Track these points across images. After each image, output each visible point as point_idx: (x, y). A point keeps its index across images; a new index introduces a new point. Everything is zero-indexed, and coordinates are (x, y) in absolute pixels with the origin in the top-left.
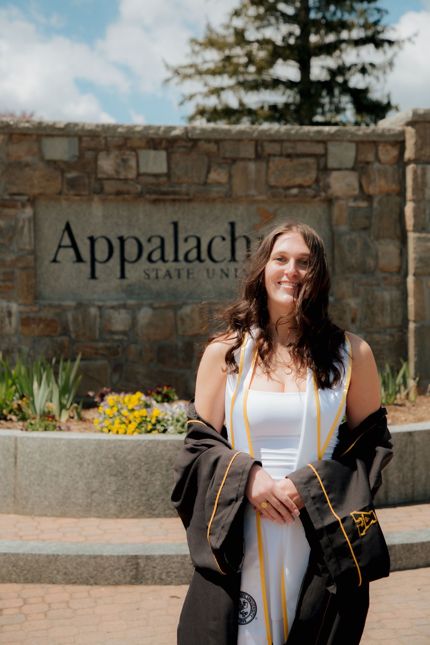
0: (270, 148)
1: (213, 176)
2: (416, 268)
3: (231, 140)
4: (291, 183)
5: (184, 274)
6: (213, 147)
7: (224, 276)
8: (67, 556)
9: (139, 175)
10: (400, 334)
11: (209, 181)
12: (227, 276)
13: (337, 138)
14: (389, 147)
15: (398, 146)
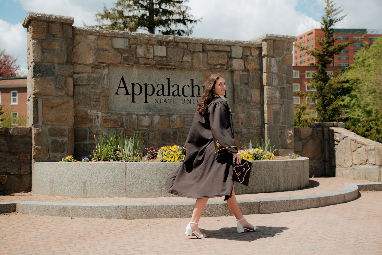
0: (209, 47)
1: (185, 58)
2: (268, 101)
3: (192, 43)
4: (217, 63)
5: (172, 101)
6: (185, 46)
7: (189, 103)
8: (168, 206)
9: (154, 56)
10: (261, 129)
11: (183, 60)
12: (190, 103)
13: (235, 45)
14: (255, 50)
15: (259, 50)
